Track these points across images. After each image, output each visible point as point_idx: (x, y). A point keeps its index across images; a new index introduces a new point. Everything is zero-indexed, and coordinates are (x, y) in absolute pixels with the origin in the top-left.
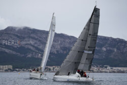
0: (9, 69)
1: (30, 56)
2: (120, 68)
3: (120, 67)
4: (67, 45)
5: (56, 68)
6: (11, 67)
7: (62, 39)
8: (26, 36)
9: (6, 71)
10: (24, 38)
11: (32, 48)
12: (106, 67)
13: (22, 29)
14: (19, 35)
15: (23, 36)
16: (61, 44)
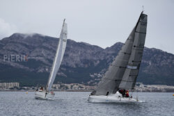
0: (15, 87)
1: (41, 70)
2: (155, 86)
3: (156, 84)
4: (89, 57)
5: (75, 86)
6: (17, 84)
7: (83, 50)
8: (36, 45)
9: (12, 89)
10: (34, 48)
11: (44, 61)
12: (139, 85)
13: (31, 36)
14: (28, 44)
15: (33, 45)
16: (81, 55)
